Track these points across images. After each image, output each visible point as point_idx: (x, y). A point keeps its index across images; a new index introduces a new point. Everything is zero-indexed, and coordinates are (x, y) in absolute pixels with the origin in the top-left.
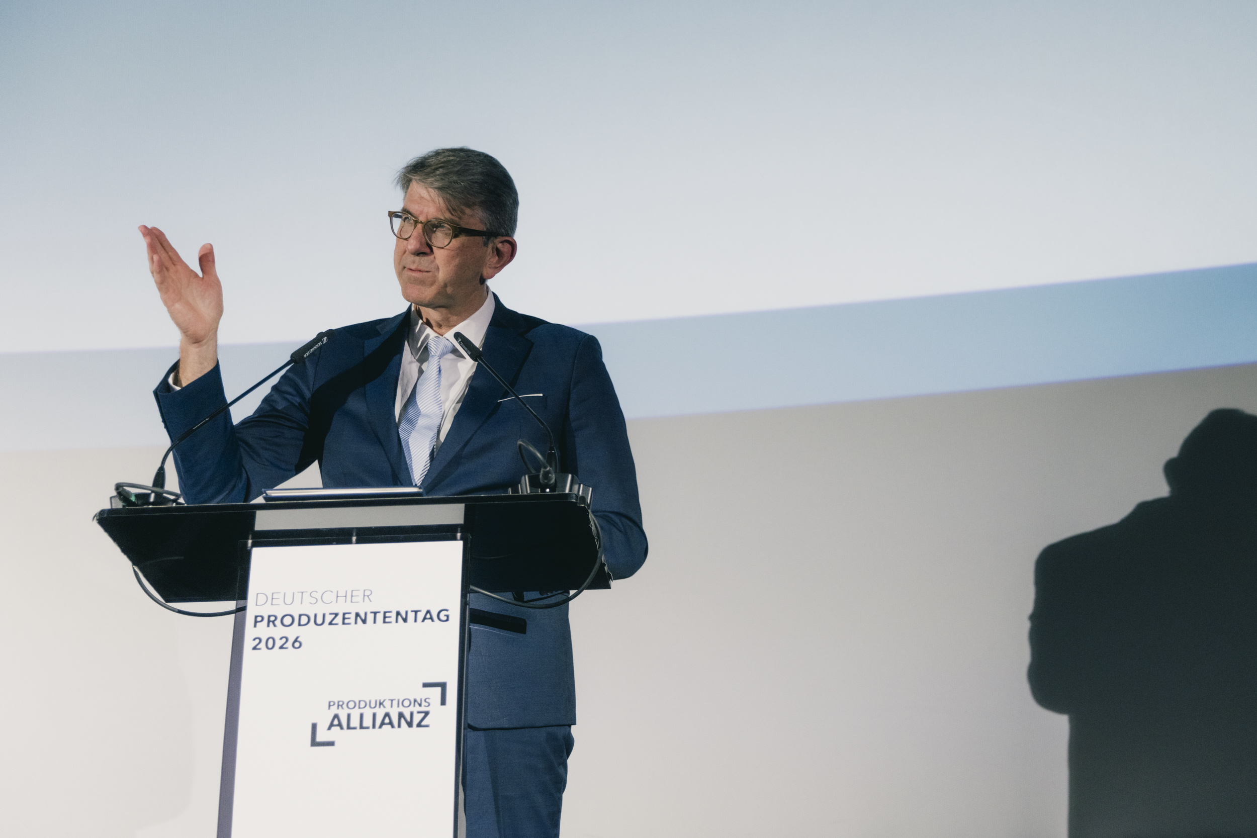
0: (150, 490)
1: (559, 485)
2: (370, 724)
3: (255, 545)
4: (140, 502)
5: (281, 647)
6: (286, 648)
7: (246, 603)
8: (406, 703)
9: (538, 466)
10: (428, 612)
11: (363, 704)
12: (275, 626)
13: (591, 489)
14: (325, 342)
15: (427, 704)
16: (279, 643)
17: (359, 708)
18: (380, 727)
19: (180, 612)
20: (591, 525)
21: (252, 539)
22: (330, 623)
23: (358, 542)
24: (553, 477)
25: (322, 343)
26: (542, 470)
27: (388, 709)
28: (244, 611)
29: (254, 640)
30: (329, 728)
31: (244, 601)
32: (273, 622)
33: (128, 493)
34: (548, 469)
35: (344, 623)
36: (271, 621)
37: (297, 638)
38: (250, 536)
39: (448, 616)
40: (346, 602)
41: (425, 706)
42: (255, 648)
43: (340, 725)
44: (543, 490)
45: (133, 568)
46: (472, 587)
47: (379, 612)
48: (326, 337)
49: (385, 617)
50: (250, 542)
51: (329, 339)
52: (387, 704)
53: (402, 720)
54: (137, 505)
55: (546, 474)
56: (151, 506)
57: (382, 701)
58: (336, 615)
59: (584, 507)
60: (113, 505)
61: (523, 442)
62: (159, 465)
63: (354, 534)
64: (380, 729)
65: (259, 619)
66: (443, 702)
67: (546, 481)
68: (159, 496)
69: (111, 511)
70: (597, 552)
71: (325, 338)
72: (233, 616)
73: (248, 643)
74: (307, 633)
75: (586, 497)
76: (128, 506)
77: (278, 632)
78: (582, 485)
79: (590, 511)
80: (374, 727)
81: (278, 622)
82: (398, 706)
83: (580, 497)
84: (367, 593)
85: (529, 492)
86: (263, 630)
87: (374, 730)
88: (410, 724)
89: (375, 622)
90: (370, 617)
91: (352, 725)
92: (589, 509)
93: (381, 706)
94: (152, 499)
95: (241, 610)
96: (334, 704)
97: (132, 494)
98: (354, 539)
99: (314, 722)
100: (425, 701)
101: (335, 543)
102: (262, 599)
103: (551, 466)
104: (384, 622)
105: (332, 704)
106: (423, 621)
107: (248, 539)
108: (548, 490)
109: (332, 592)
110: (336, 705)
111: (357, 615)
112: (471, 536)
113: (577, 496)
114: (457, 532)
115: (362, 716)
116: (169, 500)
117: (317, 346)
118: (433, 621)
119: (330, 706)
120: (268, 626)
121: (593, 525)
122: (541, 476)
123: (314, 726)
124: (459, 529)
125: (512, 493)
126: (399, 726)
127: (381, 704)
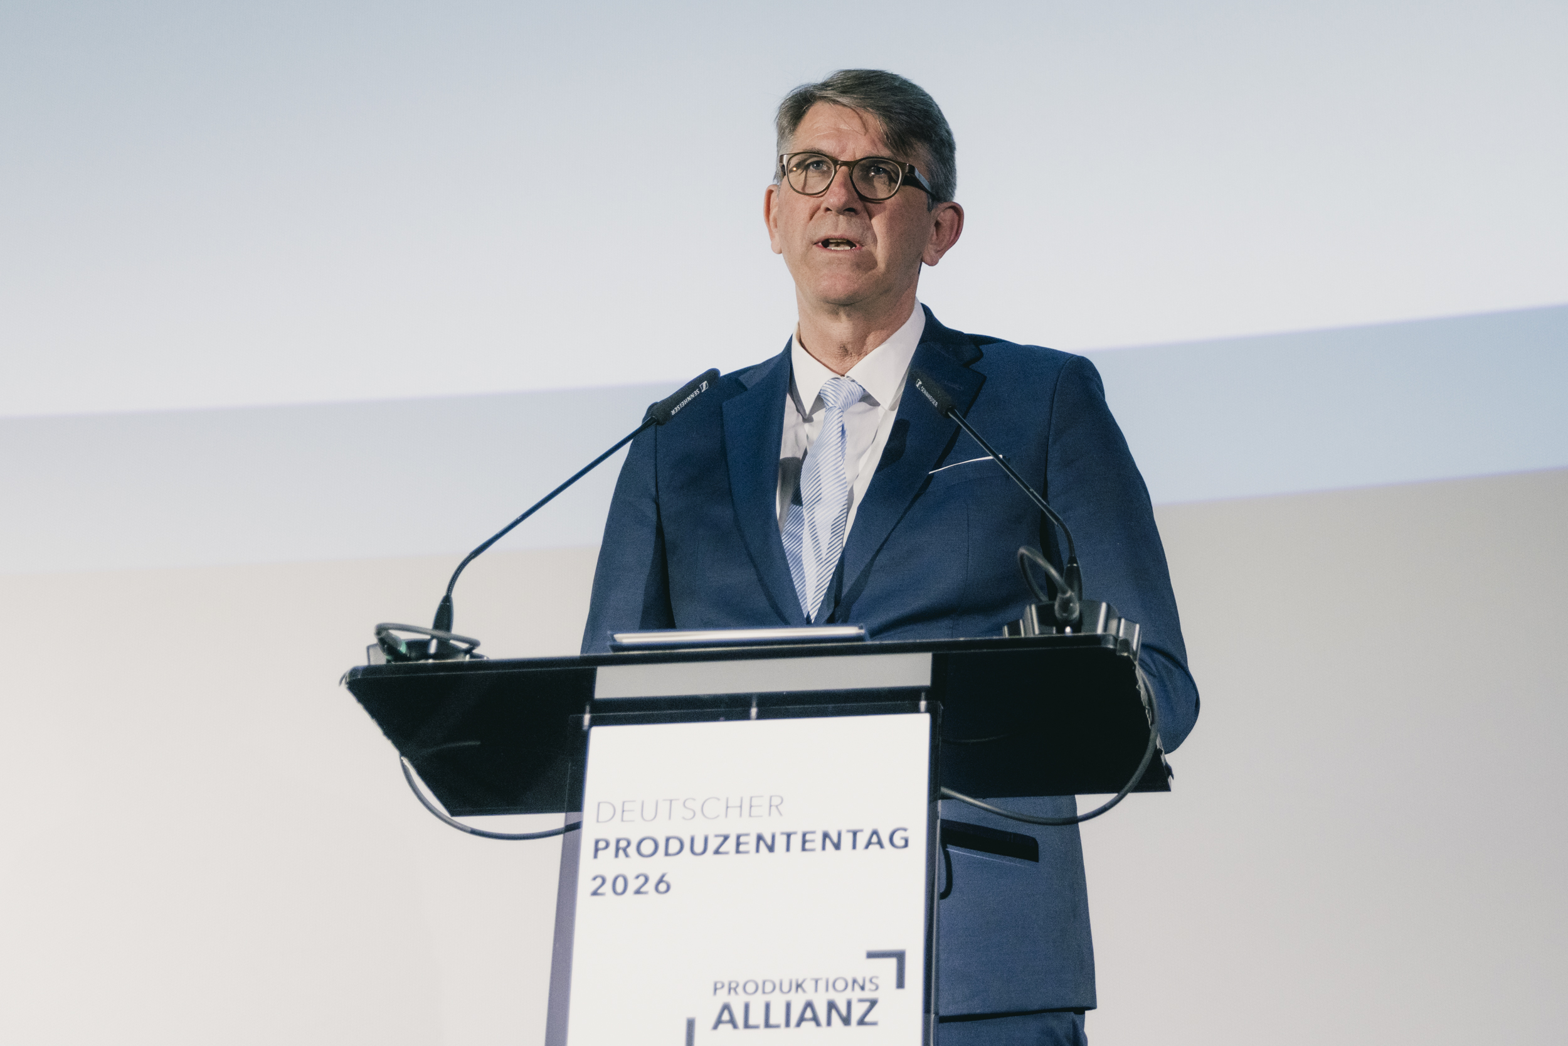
0: (430, 634)
1: (1086, 620)
2: (782, 1021)
3: (595, 722)
4: (413, 655)
5: (638, 892)
6: (645, 893)
7: (581, 817)
8: (840, 985)
9: (1052, 589)
10: (875, 833)
11: (769, 987)
12: (627, 855)
13: (1138, 627)
14: (704, 389)
15: (874, 987)
16: (633, 885)
17: (764, 992)
18: (798, 1025)
19: (474, 832)
20: (1139, 686)
21: (591, 712)
22: (717, 852)
23: (760, 716)
24: (1076, 608)
25: (700, 390)
26: (1059, 596)
27: (810, 995)
28: (577, 830)
29: (594, 879)
30: (715, 1027)
31: (579, 813)
32: (625, 850)
33: (396, 641)
34: (1069, 594)
35: (738, 852)
36: (621, 848)
37: (663, 876)
38: (588, 708)
39: (906, 841)
40: (741, 815)
41: (871, 990)
42: (595, 893)
43: (732, 1022)
44: (1061, 630)
45: (402, 761)
46: (945, 790)
47: (795, 833)
48: (706, 382)
49: (804, 842)
50: (587, 717)
51: (710, 383)
52: (809, 986)
53: (834, 1013)
54: (409, 659)
55: (1066, 605)
56: (431, 661)
57: (800, 982)
58: (726, 838)
59: (1128, 657)
60: (372, 659)
61: (1028, 550)
62: (444, 593)
63: (754, 704)
64: (798, 1029)
65: (602, 845)
66: (900, 984)
67: (1065, 615)
68: (443, 644)
69: (370, 670)
70: (1149, 731)
71: (704, 384)
72: (560, 837)
73: (585, 884)
74: (679, 868)
75: (1130, 640)
76: (396, 660)
77: (631, 865)
78: (1123, 621)
79: (1136, 663)
80: (788, 1024)
81: (632, 850)
82: (827, 990)
83: (1121, 641)
84: (776, 801)
85: (1037, 631)
86: (609, 864)
87: (788, 1030)
88: (846, 1021)
89: (788, 849)
90: (781, 842)
91: (751, 1022)
92: (1135, 659)
93: (799, 989)
94: (433, 648)
95: (573, 827)
96: (723, 986)
97: (400, 641)
98: (754, 711)
99: (691, 1016)
100: (871, 981)
101: (722, 718)
102: (606, 812)
103: (1073, 590)
104: (804, 849)
105: (719, 986)
106: (867, 847)
107: (583, 712)
108: (1068, 630)
109: (719, 799)
110: (726, 988)
111: (760, 838)
112: (943, 705)
113: (1116, 639)
114: (919, 700)
115: (767, 1006)
116: (456, 651)
117: (692, 396)
118: (882, 846)
119: (716, 990)
120: (617, 855)
121: (1142, 686)
122: (1056, 607)
123: (691, 1024)
124: (923, 694)
125: (1010, 634)
126: (829, 1023)
127: (799, 986)
